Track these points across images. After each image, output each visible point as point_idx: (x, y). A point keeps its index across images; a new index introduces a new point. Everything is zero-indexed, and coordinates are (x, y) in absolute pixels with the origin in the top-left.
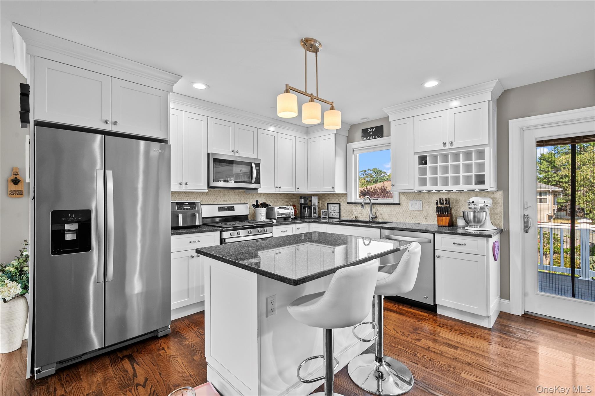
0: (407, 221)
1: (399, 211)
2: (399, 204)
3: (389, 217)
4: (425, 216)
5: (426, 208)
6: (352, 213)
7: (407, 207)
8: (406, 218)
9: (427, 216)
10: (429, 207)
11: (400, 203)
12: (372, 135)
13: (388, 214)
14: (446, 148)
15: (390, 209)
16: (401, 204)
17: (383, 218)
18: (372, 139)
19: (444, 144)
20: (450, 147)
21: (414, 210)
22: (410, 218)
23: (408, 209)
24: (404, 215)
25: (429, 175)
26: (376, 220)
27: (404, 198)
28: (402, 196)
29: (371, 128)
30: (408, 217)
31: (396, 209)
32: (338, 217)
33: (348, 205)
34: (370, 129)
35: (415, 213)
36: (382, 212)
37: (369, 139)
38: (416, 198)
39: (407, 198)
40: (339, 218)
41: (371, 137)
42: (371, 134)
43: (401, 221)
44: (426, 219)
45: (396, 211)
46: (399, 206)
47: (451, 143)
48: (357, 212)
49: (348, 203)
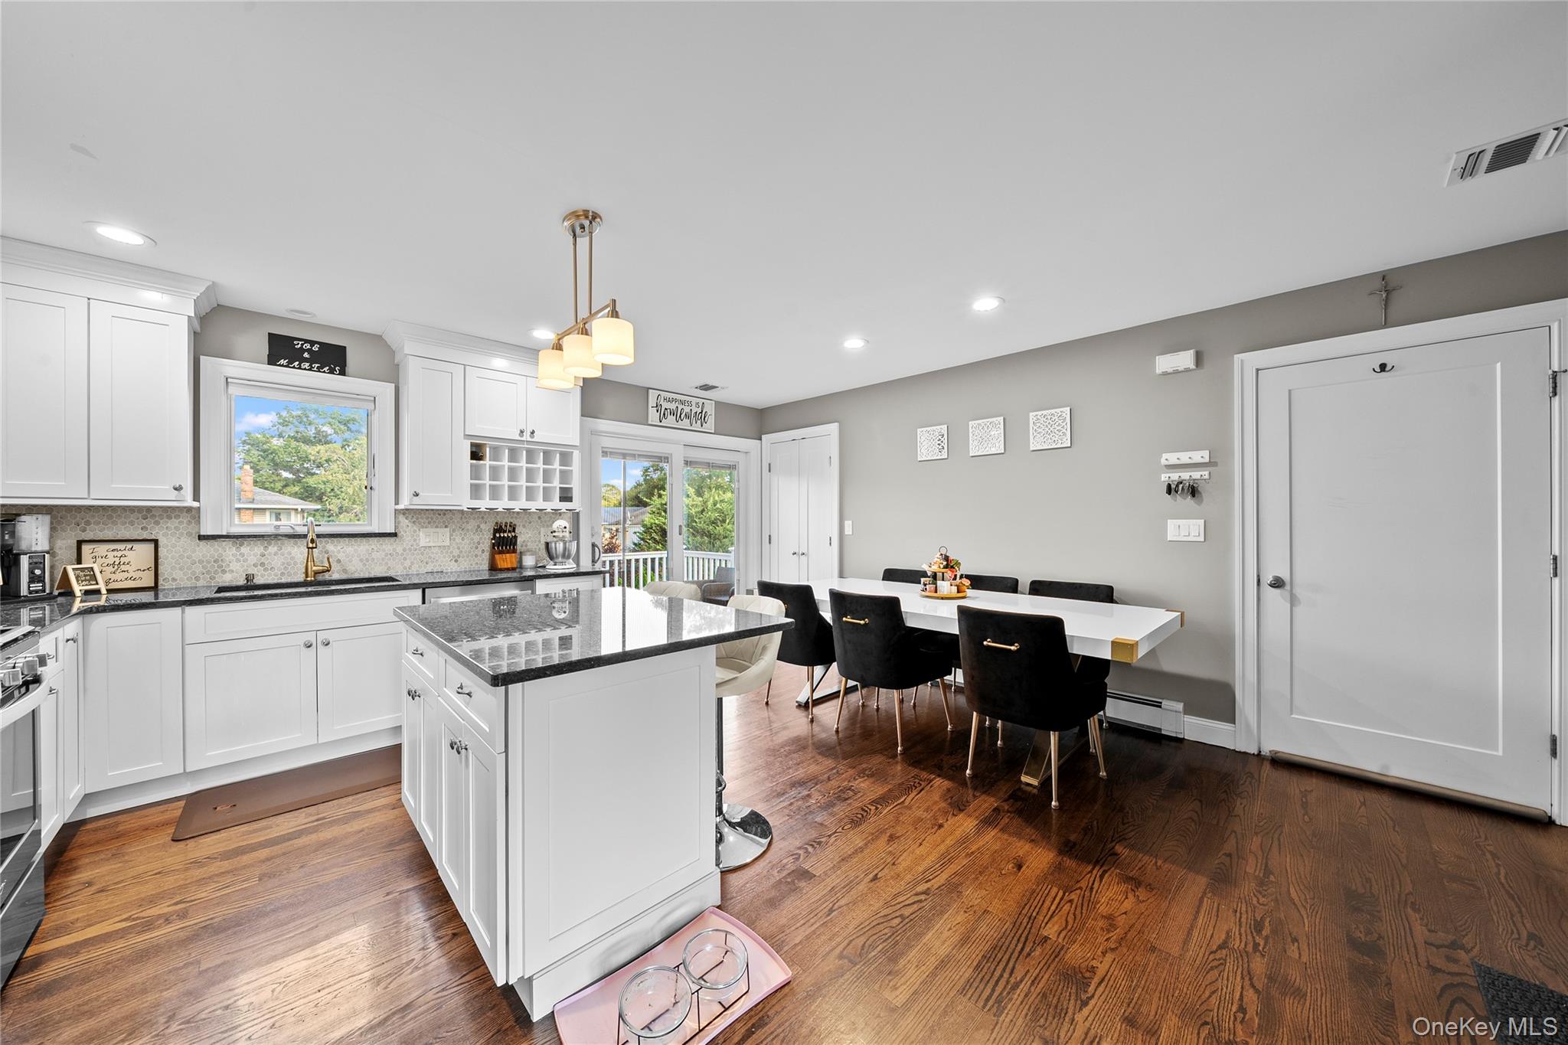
0: (414, 570)
1: (394, 550)
2: (395, 535)
3: (365, 565)
4: (454, 557)
5: (457, 540)
6: (220, 567)
7: (415, 540)
8: (412, 563)
9: (459, 556)
10: (463, 539)
11: (396, 533)
12: (311, 361)
13: (361, 560)
14: (524, 439)
15: (367, 547)
16: (399, 535)
17: (345, 571)
18: (308, 370)
19: (522, 432)
20: (529, 439)
21: (430, 547)
22: (420, 564)
23: (418, 545)
24: (405, 559)
25: (487, 481)
26: (327, 576)
27: (407, 521)
28: (401, 518)
29: (306, 341)
30: (415, 561)
31: (384, 547)
32: (153, 585)
33: (202, 543)
34: (300, 343)
35: (433, 553)
36: (341, 556)
37: (300, 368)
38: (435, 522)
39: (414, 522)
40: (155, 588)
41: (308, 364)
42: (306, 355)
43: (398, 572)
44: (456, 561)
45: (384, 550)
46: (392, 539)
47: (533, 432)
48: (245, 561)
49: (201, 538)
